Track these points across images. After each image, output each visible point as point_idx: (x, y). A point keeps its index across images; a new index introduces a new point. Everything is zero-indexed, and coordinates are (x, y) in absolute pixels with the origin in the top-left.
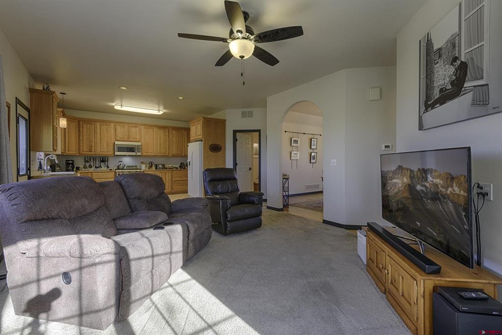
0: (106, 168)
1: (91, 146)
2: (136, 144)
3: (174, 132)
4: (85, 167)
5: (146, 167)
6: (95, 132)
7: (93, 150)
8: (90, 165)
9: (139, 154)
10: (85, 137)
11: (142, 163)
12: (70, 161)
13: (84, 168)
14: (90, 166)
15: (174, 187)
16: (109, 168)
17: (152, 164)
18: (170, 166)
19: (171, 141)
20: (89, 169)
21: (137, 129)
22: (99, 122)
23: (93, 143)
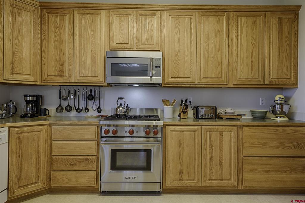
0: (96, 113)
1: (63, 65)
2: (152, 55)
3: (243, 21)
4: (60, 109)
5: (174, 111)
6: (71, 33)
7: (66, 73)
8: (69, 106)
9: (157, 80)
10: (52, 44)
11: (165, 102)
12: (30, 96)
13: (57, 111)
14: (69, 108)
15: (247, 176)
16: (103, 114)
17: (186, 106)
18: (229, 110)
19: (234, 48)
20: (65, 113)
21: (155, 20)
22: (79, 8)
23: (67, 56)
